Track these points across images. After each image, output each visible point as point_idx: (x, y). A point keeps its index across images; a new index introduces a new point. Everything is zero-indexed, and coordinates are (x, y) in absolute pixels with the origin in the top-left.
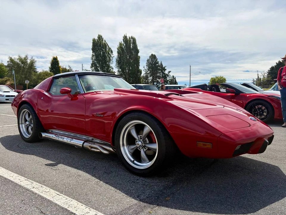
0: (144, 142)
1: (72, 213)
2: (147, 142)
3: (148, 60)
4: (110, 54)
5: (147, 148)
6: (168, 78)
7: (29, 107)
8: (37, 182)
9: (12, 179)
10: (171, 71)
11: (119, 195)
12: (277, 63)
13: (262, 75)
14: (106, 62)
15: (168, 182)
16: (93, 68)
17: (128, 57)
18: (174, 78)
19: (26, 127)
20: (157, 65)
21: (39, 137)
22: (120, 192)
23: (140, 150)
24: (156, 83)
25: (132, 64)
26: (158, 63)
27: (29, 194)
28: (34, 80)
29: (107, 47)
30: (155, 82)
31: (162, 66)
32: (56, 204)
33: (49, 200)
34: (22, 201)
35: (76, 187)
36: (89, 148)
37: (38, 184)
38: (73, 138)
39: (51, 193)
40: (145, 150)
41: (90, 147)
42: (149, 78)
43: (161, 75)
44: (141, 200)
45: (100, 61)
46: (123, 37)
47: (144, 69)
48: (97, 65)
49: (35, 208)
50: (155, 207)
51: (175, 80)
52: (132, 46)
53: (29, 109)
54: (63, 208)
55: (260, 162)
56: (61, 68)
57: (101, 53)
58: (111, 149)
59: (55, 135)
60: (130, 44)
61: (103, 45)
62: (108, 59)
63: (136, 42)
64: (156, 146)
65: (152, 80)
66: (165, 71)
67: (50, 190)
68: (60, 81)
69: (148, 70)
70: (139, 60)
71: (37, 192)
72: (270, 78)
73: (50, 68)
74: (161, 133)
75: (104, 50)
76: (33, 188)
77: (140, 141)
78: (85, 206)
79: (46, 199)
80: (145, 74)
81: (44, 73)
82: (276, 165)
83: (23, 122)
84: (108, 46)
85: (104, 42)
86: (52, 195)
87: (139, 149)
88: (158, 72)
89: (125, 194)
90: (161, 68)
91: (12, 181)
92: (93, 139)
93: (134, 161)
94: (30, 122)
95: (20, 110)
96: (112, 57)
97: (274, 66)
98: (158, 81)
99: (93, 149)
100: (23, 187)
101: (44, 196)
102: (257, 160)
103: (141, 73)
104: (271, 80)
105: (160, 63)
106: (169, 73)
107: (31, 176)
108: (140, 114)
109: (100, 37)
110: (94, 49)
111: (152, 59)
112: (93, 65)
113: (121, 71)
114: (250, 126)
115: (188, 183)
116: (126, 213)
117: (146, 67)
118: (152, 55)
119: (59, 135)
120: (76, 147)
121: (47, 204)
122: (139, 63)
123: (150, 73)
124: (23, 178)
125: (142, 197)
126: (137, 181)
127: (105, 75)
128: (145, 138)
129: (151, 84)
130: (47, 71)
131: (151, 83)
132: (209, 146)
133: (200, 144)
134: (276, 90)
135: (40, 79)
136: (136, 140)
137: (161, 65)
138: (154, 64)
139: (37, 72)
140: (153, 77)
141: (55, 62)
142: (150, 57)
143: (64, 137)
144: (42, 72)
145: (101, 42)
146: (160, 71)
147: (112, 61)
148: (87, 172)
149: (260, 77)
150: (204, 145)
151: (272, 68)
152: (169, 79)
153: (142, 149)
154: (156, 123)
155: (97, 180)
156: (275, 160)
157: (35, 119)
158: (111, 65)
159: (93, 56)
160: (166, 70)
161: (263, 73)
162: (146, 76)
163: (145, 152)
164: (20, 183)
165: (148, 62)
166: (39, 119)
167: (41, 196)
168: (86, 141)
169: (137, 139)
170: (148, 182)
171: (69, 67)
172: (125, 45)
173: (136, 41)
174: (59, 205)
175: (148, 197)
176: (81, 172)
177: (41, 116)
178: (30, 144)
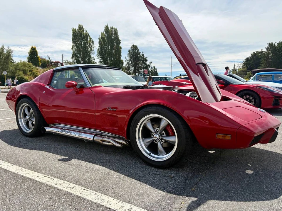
0: (161, 135)
1: (107, 208)
2: (164, 135)
3: (129, 51)
4: (91, 45)
5: (164, 141)
6: (149, 69)
7: (29, 101)
8: (57, 178)
9: (29, 176)
10: (152, 62)
11: (146, 188)
12: (251, 54)
13: (238, 66)
14: (86, 52)
15: (187, 172)
16: (74, 58)
17: (110, 48)
18: (155, 69)
19: (26, 121)
20: (139, 55)
21: (42, 132)
22: (145, 184)
23: (157, 143)
24: (138, 74)
25: (113, 54)
26: (140, 54)
27: (54, 190)
28: (11, 71)
29: (88, 37)
30: (137, 72)
31: (144, 56)
32: (87, 200)
33: (78, 196)
34: (51, 199)
35: (100, 181)
36: (101, 142)
37: (59, 180)
38: (81, 132)
39: (77, 189)
40: (162, 143)
41: (101, 140)
42: (131, 69)
43: (143, 66)
44: (168, 192)
45: (81, 52)
46: (105, 27)
47: (126, 59)
48: (77, 55)
49: (68, 205)
50: (185, 198)
51: (156, 70)
52: (114, 36)
53: (29, 103)
54: (96, 203)
55: (263, 150)
56: (39, 59)
57: (82, 43)
58: (124, 142)
59: (61, 129)
60: (112, 34)
61: (84, 35)
62: (89, 49)
63: (117, 33)
64: (175, 139)
65: (134, 71)
66: (146, 62)
67: (75, 186)
68: (39, 72)
69: (130, 61)
70: (121, 51)
71: (62, 188)
72: (245, 69)
73: (28, 58)
74: (182, 126)
75: (85, 40)
76: (56, 184)
77: (157, 134)
78: (116, 200)
79: (74, 195)
80: (127, 64)
81: (22, 64)
82: (278, 152)
83: (22, 117)
84: (90, 36)
85: (85, 32)
86: (79, 191)
87: (155, 141)
88: (139, 62)
89: (151, 186)
90: (142, 59)
91: (30, 179)
92: (102, 133)
93: (150, 153)
94: (31, 116)
95: (18, 104)
96: (93, 47)
97: (249, 57)
98: (140, 72)
99: (104, 143)
100: (45, 184)
101: (71, 192)
102: (259, 148)
103: (123, 64)
104: (247, 70)
105: (141, 54)
106: (150, 64)
107: (49, 173)
108: (158, 108)
109: (81, 27)
110: (74, 40)
111: (133, 49)
112: (74, 55)
113: (102, 62)
114: (261, 118)
115: (206, 173)
116: (160, 205)
117: (127, 57)
118: (133, 45)
119: (65, 129)
120: (85, 141)
121: (78, 200)
122: (121, 53)
123: (131, 63)
124: (40, 175)
125: (168, 188)
126: (157, 173)
127: (107, 67)
128: (162, 131)
129: (133, 75)
130: (25, 61)
131: (133, 73)
132: (228, 137)
133: (220, 136)
134: (256, 80)
135: (18, 70)
136: (152, 133)
137: (142, 56)
138: (136, 55)
139: (14, 62)
140: (134, 68)
141: (33, 53)
142: (131, 48)
143: (71, 131)
144: (19, 62)
145: (81, 32)
146: (142, 62)
147: (93, 52)
148: (103, 166)
149: (235, 68)
150: (222, 137)
151: (247, 59)
152: (151, 69)
153: (159, 142)
154: (175, 117)
155: (117, 174)
156: (276, 147)
157: (37, 113)
158: (92, 56)
159: (73, 46)
160: (147, 60)
161: (239, 64)
162: (128, 66)
163: (162, 145)
164: (40, 180)
165: (129, 53)
166: (41, 113)
167: (68, 193)
168: (96, 135)
169: (154, 132)
170: (168, 174)
171: (48, 57)
172: (106, 35)
173: (117, 31)
174: (90, 201)
175: (174, 189)
176: (98, 167)
177: (44, 110)
178: (32, 139)
